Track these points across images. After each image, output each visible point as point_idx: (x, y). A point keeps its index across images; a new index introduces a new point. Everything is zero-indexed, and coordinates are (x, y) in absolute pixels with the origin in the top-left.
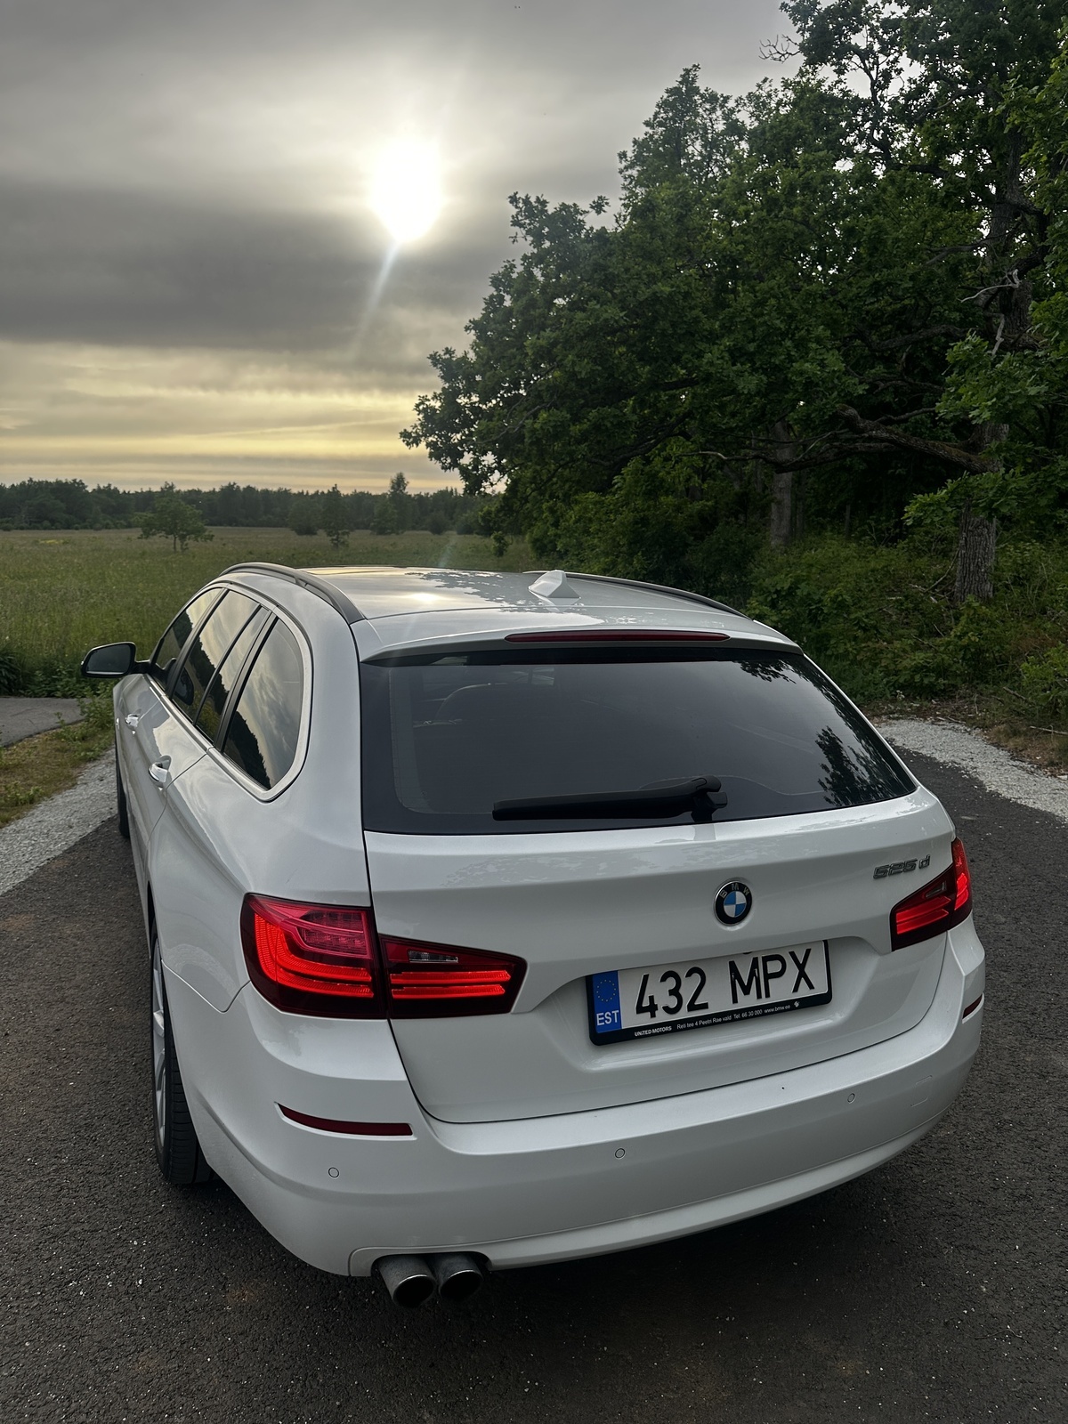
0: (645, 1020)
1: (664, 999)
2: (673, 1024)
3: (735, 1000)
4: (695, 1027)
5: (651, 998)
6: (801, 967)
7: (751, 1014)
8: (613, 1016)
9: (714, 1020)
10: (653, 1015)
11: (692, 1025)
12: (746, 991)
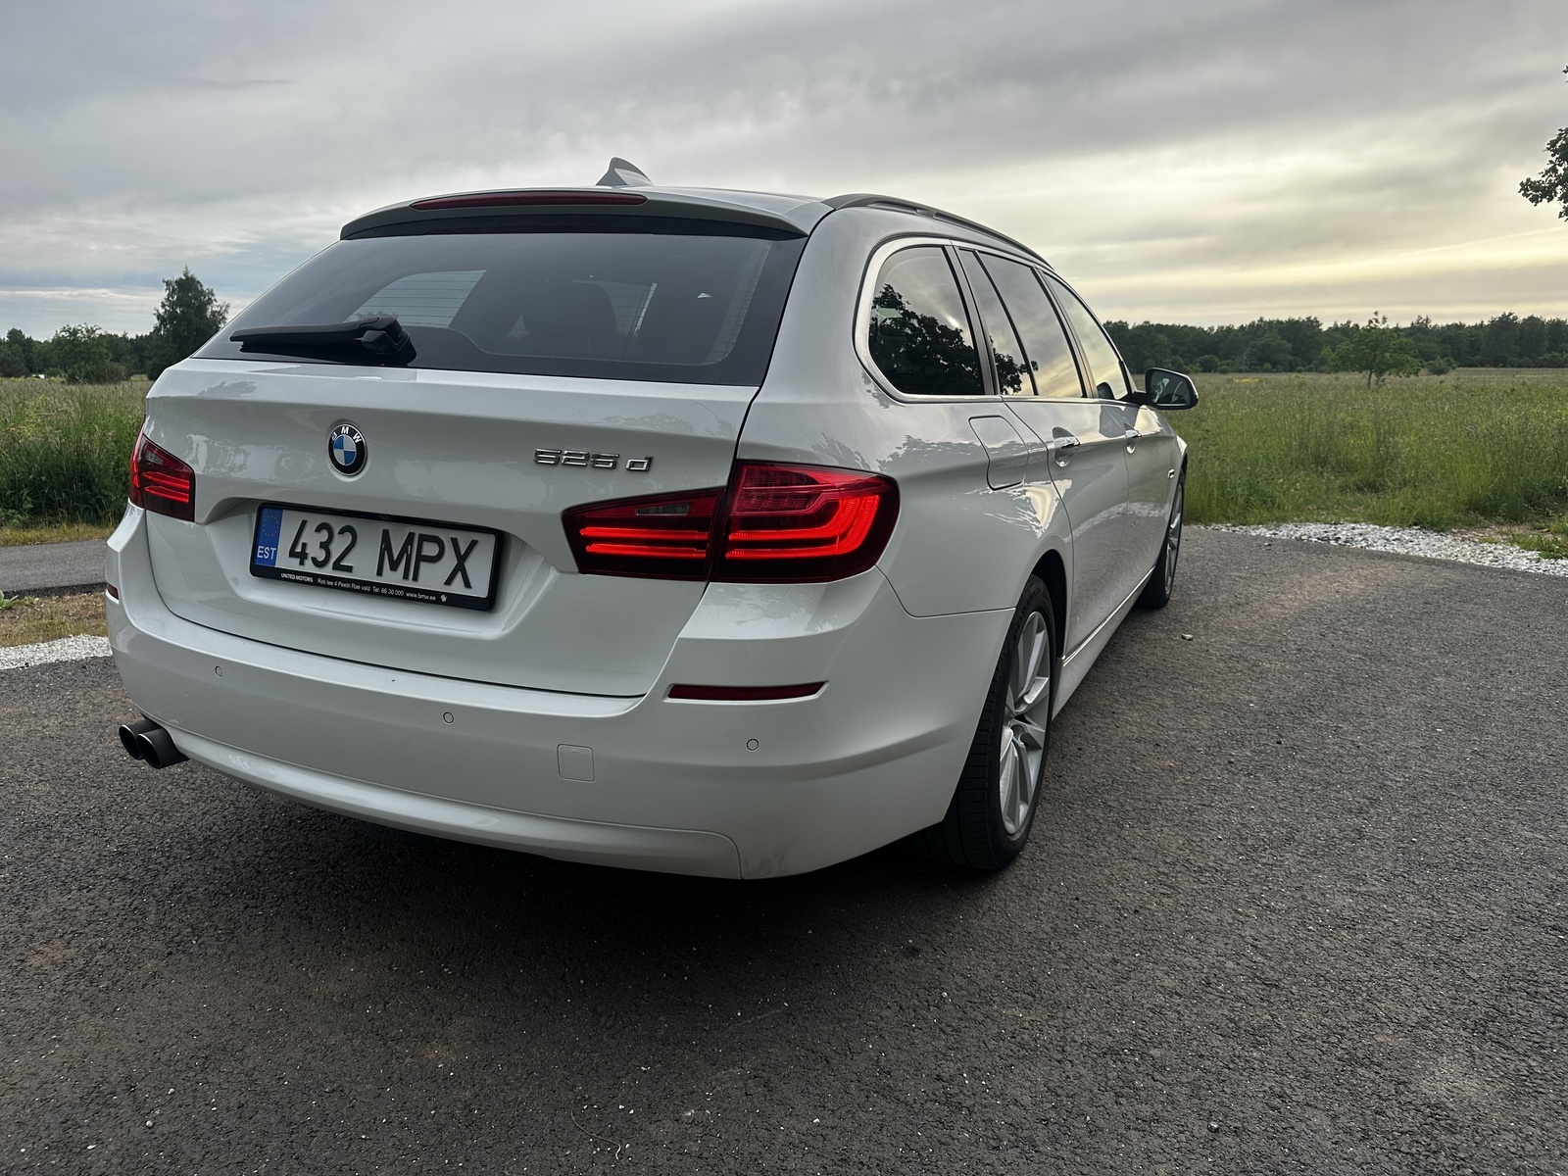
0: (294, 564)
1: (315, 551)
2: (315, 576)
3: (380, 573)
4: (333, 587)
5: (304, 545)
6: (462, 559)
7: (391, 592)
8: (270, 552)
9: (353, 585)
10: (302, 563)
11: (332, 583)
12: (394, 567)
